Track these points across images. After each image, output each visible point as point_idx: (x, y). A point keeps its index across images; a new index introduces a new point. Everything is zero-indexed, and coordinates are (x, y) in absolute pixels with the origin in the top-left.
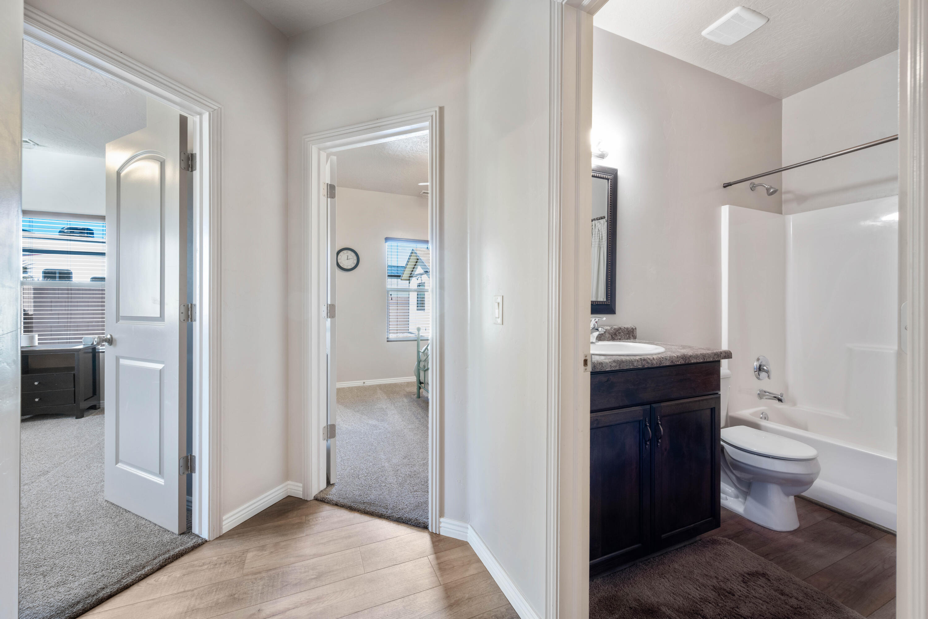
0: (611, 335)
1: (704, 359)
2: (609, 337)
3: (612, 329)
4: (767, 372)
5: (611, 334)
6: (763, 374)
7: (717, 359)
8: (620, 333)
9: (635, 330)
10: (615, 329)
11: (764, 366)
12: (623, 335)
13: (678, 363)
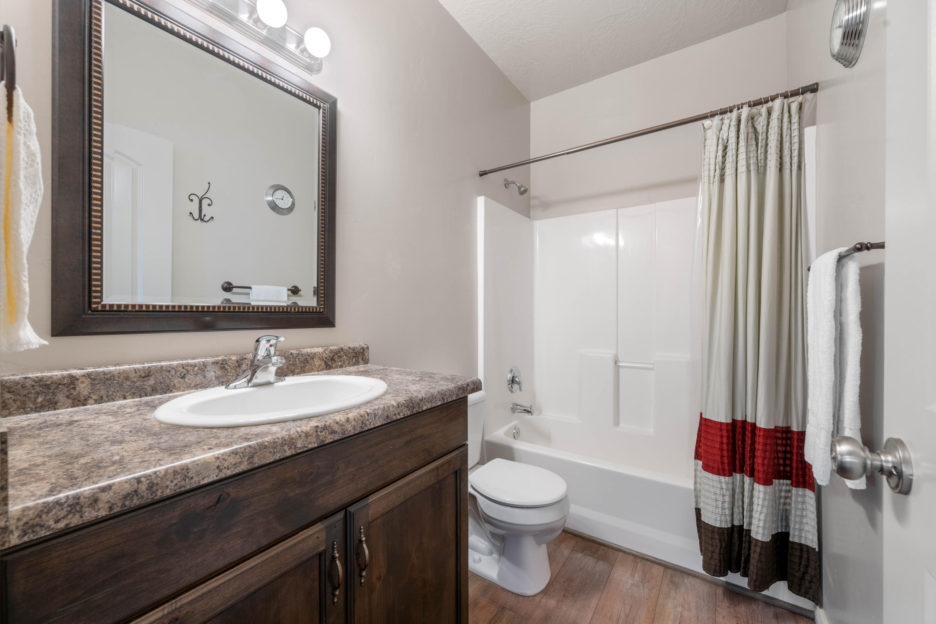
0: (325, 362)
1: (444, 400)
2: (320, 365)
3: (327, 352)
4: (519, 383)
5: (324, 359)
6: (516, 386)
7: (461, 396)
8: (340, 357)
9: (366, 350)
10: (331, 351)
11: (517, 377)
12: (347, 360)
13: (399, 417)
